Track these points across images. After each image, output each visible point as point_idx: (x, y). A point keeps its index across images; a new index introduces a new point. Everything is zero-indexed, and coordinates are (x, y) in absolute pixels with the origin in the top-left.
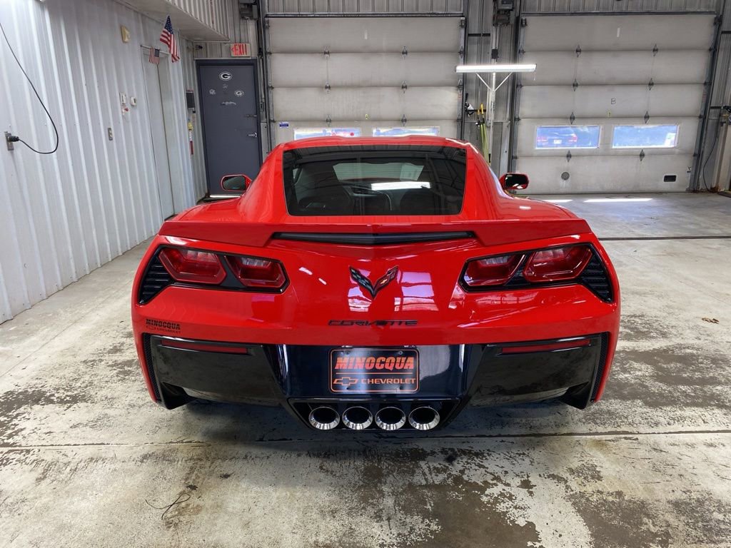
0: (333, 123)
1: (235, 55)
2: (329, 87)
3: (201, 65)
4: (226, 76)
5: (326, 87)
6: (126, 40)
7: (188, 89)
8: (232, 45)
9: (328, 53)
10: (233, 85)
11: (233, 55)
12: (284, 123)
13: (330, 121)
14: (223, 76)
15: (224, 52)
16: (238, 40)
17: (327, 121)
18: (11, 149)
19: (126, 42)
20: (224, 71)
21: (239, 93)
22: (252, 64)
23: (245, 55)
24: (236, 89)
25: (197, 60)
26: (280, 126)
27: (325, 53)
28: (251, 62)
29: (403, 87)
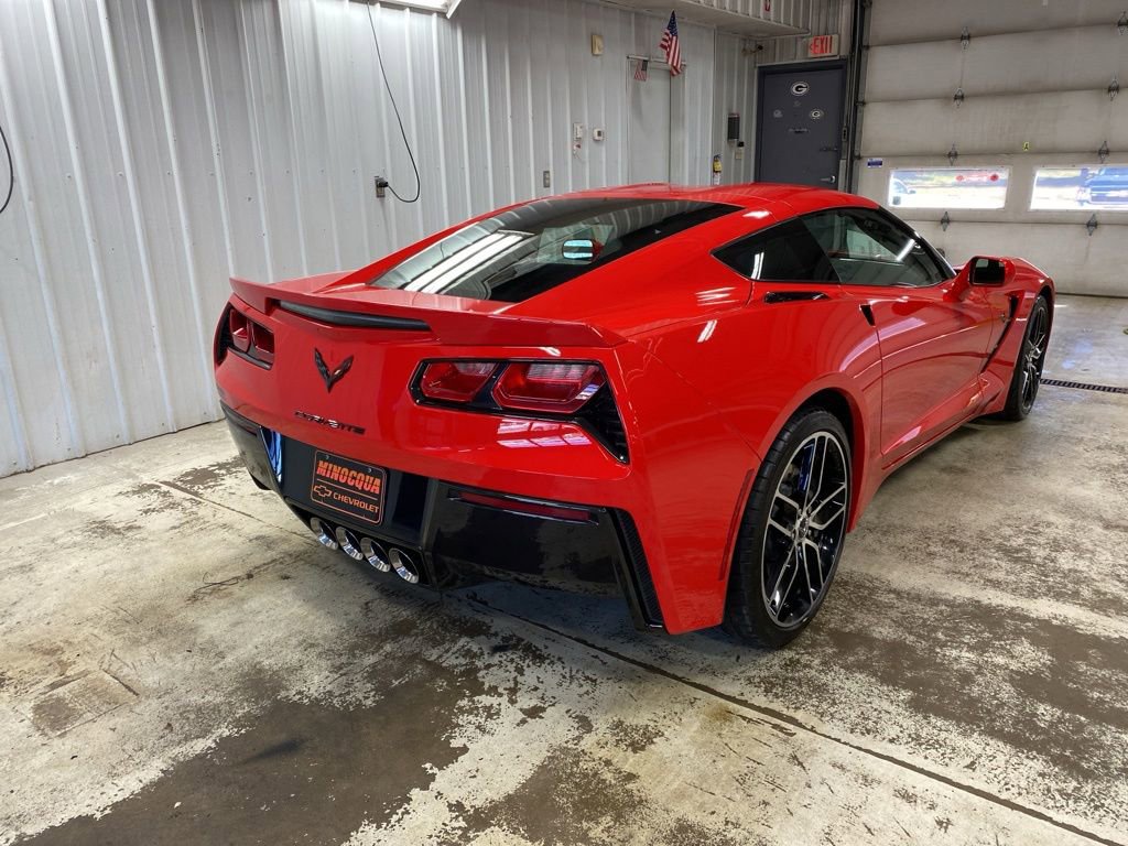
0: (959, 159)
1: (813, 55)
2: (962, 97)
3: (765, 74)
4: (800, 89)
5: (956, 98)
6: (597, 52)
7: (734, 111)
8: (811, 40)
9: (969, 37)
10: (808, 102)
11: (811, 55)
12: (875, 160)
13: (956, 155)
14: (797, 89)
15: (799, 53)
16: (822, 31)
17: (950, 155)
18: (381, 196)
19: (597, 55)
20: (798, 81)
21: (816, 115)
22: (841, 67)
23: (828, 54)
24: (813, 109)
25: (760, 67)
26: (869, 164)
27: (963, 38)
28: (839, 63)
29: (1110, 90)
